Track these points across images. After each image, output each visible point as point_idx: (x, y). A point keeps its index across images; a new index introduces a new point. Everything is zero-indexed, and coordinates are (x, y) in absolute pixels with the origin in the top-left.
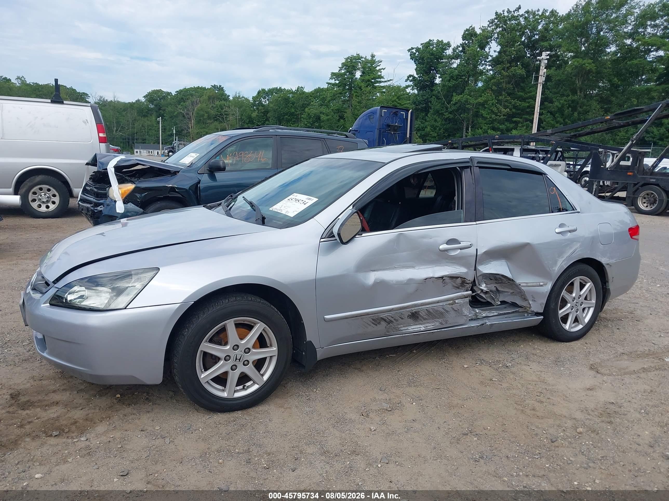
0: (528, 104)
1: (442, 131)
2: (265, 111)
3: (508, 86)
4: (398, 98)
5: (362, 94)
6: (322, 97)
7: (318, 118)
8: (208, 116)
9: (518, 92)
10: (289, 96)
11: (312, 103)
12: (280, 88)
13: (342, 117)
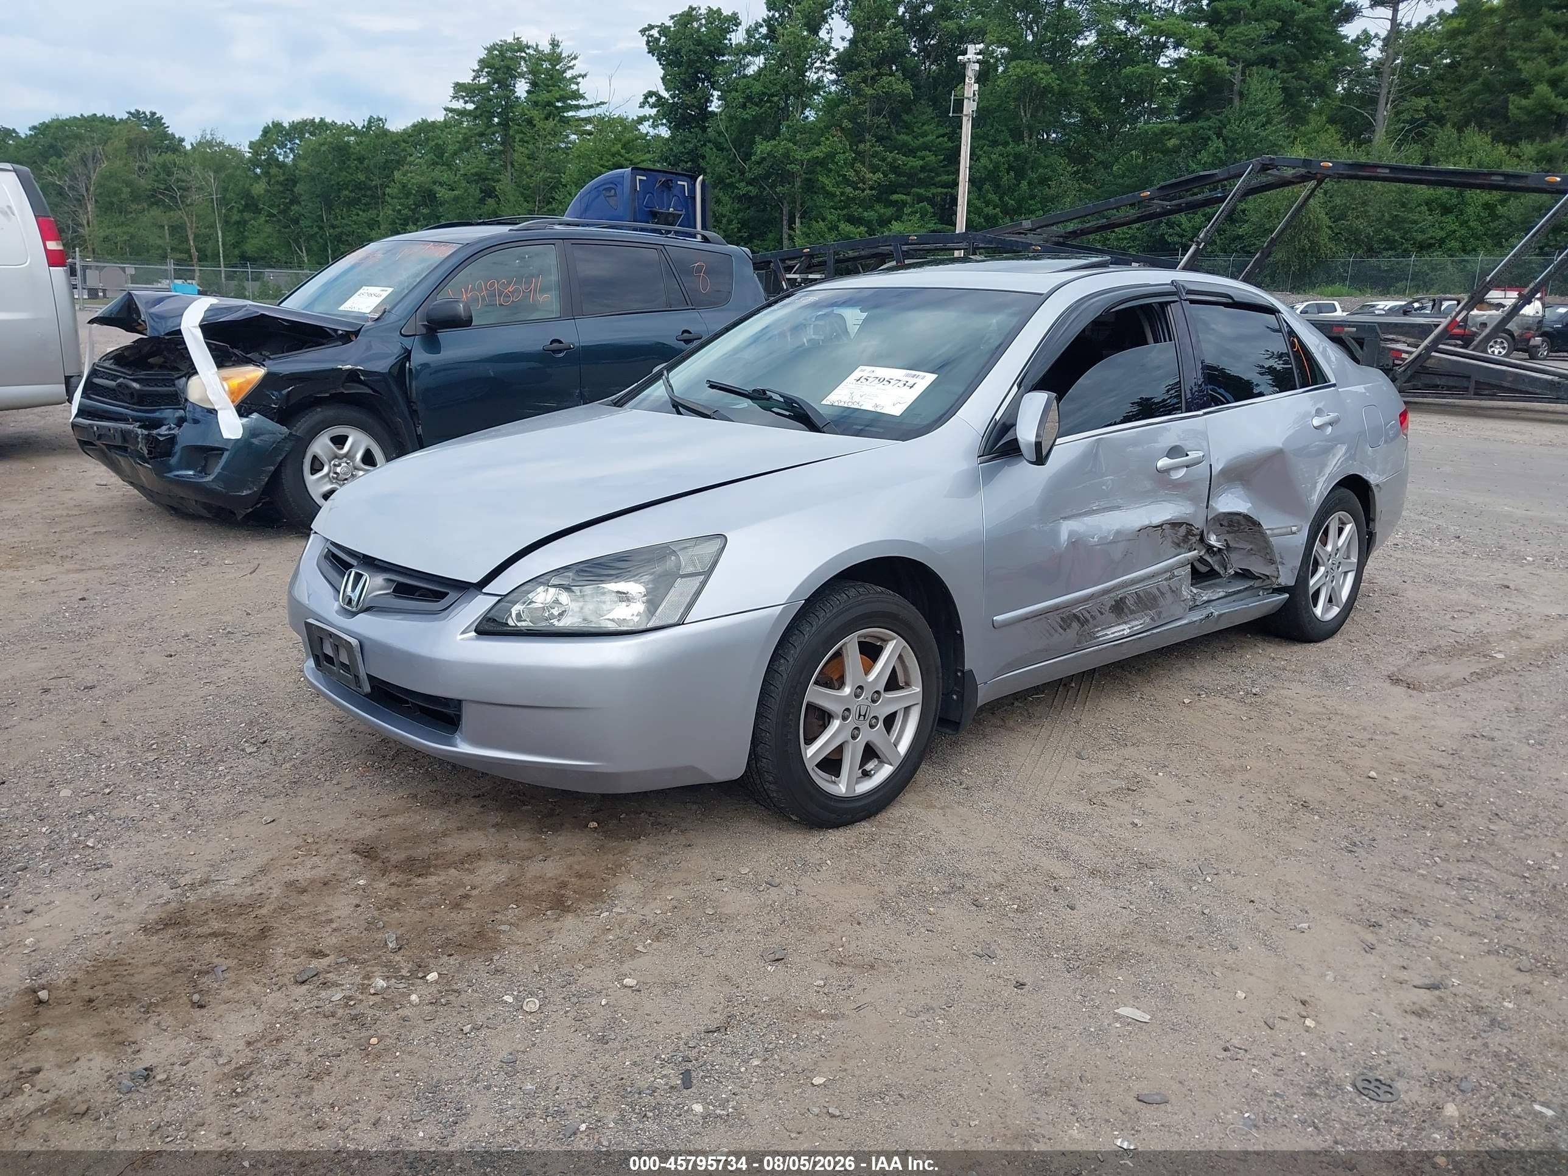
0: (921, 162)
1: (734, 226)
2: (287, 180)
3: (876, 119)
4: (624, 146)
5: (537, 137)
6: (433, 143)
7: (429, 197)
8: (132, 192)
9: (898, 133)
10: (348, 142)
11: (409, 159)
12: (322, 120)
13: (489, 193)
